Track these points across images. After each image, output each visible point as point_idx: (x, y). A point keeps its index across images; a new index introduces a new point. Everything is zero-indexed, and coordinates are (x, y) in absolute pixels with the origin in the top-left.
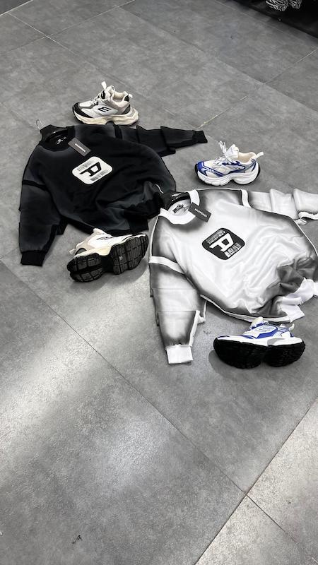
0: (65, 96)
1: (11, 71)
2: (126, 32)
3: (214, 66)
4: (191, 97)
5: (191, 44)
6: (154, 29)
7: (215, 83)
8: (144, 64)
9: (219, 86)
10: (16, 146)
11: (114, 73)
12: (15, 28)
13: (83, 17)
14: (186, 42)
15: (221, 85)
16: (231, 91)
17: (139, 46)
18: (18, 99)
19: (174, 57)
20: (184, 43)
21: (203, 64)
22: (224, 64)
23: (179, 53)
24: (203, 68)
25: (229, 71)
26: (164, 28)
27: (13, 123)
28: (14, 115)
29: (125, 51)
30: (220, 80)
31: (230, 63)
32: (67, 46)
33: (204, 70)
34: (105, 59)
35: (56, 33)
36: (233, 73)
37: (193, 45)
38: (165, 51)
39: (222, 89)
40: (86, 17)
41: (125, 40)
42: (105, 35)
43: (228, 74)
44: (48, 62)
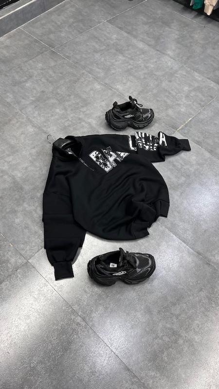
0: (70, 103)
1: (26, 81)
2: (113, 44)
3: (185, 74)
4: (169, 102)
5: (164, 54)
6: (134, 41)
7: (186, 88)
8: (129, 72)
9: (190, 91)
10: (34, 151)
11: (107, 81)
12: (27, 42)
13: (79, 31)
14: (161, 52)
15: (191, 91)
16: (200, 95)
17: (124, 56)
18: (33, 106)
19: (152, 66)
20: (159, 52)
21: (176, 72)
22: (192, 71)
23: (156, 62)
24: (176, 75)
25: (197, 78)
26: (143, 41)
27: (31, 129)
28: (31, 122)
29: (114, 61)
30: (190, 86)
31: (196, 70)
32: (68, 57)
33: (177, 77)
34: (99, 68)
35: (59, 46)
36: (200, 79)
37: (166, 54)
38: (144, 60)
39: (193, 94)
40: (81, 31)
41: (113, 51)
42: (97, 46)
43: (196, 80)
44: (54, 72)
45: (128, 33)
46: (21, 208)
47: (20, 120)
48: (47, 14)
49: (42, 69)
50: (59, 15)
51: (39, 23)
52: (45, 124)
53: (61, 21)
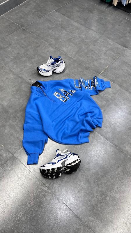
0: (35, 60)
1: (8, 47)
2: (60, 24)
3: (103, 40)
4: (94, 57)
6: (72, 22)
7: (104, 49)
8: (70, 40)
10: (14, 89)
11: (57, 46)
12: (7, 24)
13: (39, 17)
15: (107, 50)
16: (113, 53)
17: (66, 31)
18: (13, 62)
19: (83, 36)
20: (87, 28)
21: (98, 39)
22: (107, 39)
23: (85, 34)
25: (110, 43)
26: (77, 21)
27: (12, 76)
28: (12, 71)
29: (60, 34)
30: (106, 47)
31: (110, 38)
32: (33, 32)
33: (98, 42)
34: (52, 39)
35: (27, 26)
36: (112, 43)
37: (91, 29)
38: (78, 33)
39: (108, 52)
40: (40, 16)
41: (60, 28)
42: (50, 26)
43: (110, 44)
44: (25, 42)
45: (68, 17)
46: (8, 124)
47: (5, 71)
48: (19, 7)
49: (17, 40)
50: (26, 8)
51: (14, 12)
52: (21, 73)
53: (28, 11)
